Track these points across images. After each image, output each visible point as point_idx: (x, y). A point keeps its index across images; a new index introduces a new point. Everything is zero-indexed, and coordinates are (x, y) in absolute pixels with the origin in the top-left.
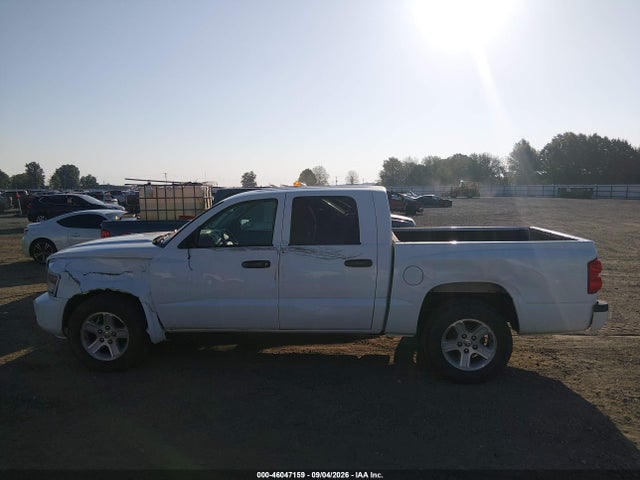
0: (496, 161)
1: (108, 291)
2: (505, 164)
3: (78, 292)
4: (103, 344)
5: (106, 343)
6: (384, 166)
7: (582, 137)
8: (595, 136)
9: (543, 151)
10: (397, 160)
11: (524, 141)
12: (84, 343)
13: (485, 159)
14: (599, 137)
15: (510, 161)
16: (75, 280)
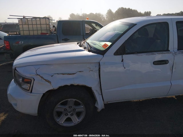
0: (102, 16)
1: (72, 86)
2: (105, 16)
3: (51, 88)
4: (67, 117)
5: (69, 116)
6: (70, 16)
9: (115, 13)
10: (74, 14)
11: (110, 10)
12: (56, 118)
13: (99, 15)
14: (130, 9)
15: (106, 15)
16: (46, 81)
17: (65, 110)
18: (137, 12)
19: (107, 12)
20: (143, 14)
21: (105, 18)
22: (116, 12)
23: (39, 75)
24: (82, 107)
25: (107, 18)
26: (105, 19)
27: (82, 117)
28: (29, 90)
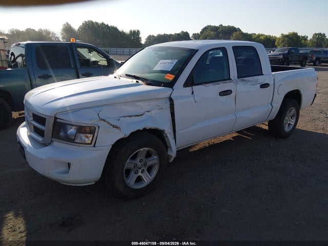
0: (54, 34)
1: (145, 129)
4: (138, 175)
5: (140, 173)
7: (97, 23)
8: (103, 24)
9: (78, 30)
11: (67, 23)
12: (125, 178)
13: (48, 33)
14: (104, 24)
15: (62, 34)
16: (114, 127)
17: (135, 166)
18: (118, 30)
19: (62, 28)
20: (128, 34)
21: (61, 39)
22: (80, 28)
23: (104, 120)
24: (156, 157)
25: (63, 38)
26: (59, 41)
27: (155, 172)
28: (91, 144)
